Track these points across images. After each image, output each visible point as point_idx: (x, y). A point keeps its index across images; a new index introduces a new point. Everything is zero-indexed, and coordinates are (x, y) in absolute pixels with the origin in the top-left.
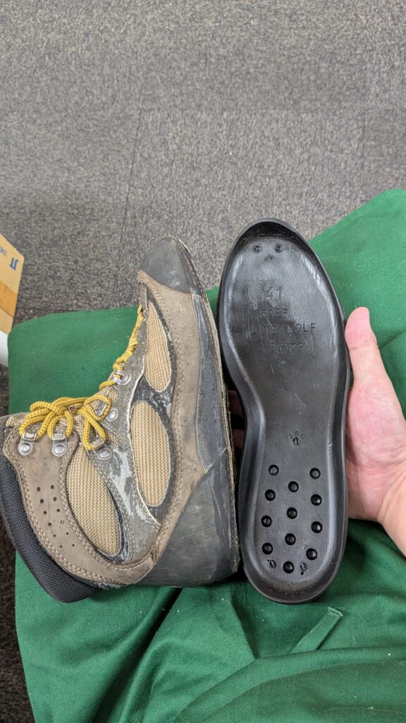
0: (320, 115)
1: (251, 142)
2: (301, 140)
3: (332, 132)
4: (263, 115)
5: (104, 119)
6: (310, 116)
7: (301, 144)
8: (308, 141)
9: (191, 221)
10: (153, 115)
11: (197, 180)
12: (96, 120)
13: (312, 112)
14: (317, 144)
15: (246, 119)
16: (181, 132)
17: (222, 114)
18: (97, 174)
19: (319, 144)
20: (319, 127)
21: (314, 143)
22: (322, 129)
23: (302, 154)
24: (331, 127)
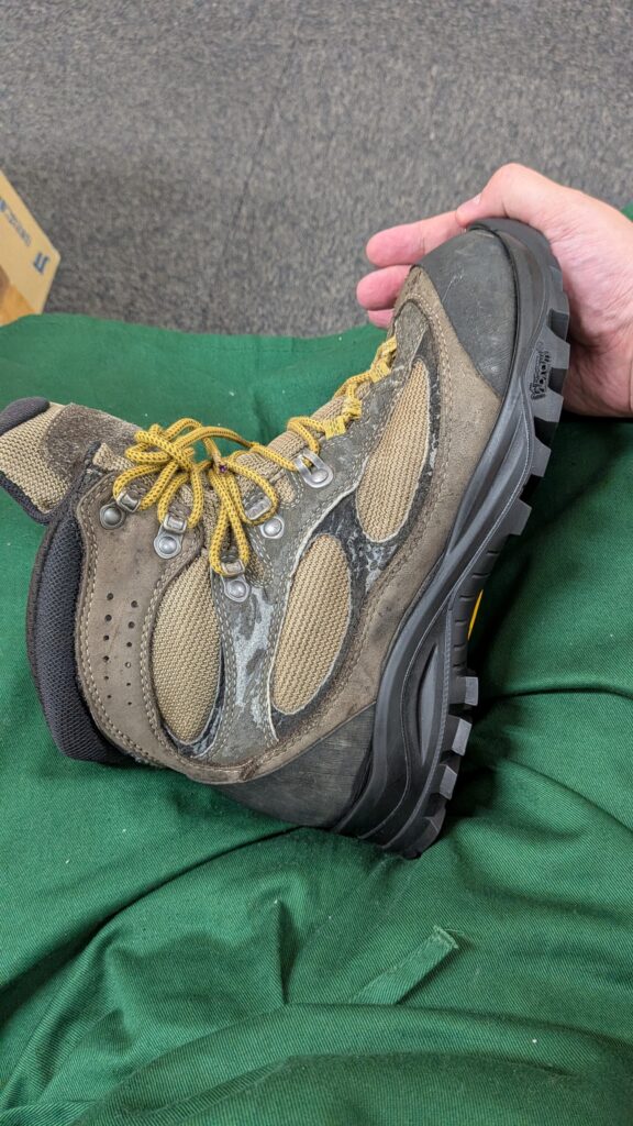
0: (595, 95)
1: (470, 122)
2: (555, 133)
3: (609, 129)
4: (499, 81)
5: (230, 47)
6: (578, 95)
7: (553, 139)
8: (567, 137)
9: (346, 239)
10: (314, 51)
11: (368, 172)
12: (218, 45)
13: (582, 88)
14: (579, 144)
15: (469, 82)
16: (356, 87)
17: (430, 68)
18: (204, 135)
19: (584, 144)
20: (588, 118)
21: (575, 142)
22: (592, 121)
23: (552, 156)
24: (610, 120)
